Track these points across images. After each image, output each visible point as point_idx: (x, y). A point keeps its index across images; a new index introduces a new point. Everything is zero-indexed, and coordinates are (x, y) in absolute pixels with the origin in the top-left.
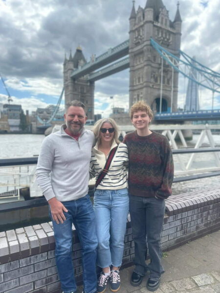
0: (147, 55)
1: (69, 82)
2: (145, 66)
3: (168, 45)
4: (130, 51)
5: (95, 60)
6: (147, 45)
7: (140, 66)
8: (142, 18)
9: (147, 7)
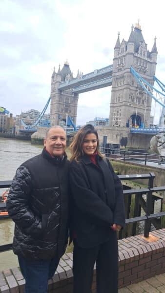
0: (127, 80)
1: (56, 93)
2: (124, 88)
3: (145, 72)
4: (113, 75)
5: (82, 78)
6: (128, 72)
7: (121, 88)
8: (125, 50)
9: (129, 41)
